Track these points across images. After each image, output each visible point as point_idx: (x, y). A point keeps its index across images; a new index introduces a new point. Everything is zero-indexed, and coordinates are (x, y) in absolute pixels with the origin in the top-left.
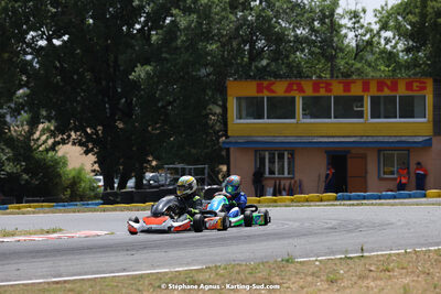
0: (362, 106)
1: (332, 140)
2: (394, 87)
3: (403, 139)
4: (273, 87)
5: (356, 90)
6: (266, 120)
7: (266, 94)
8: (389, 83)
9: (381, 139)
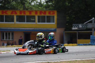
0: (35, 19)
1: (26, 29)
2: (45, 13)
3: (48, 29)
4: (7, 12)
5: (33, 14)
6: (4, 23)
7: (5, 14)
8: (43, 12)
9: (41, 29)
